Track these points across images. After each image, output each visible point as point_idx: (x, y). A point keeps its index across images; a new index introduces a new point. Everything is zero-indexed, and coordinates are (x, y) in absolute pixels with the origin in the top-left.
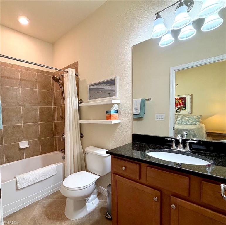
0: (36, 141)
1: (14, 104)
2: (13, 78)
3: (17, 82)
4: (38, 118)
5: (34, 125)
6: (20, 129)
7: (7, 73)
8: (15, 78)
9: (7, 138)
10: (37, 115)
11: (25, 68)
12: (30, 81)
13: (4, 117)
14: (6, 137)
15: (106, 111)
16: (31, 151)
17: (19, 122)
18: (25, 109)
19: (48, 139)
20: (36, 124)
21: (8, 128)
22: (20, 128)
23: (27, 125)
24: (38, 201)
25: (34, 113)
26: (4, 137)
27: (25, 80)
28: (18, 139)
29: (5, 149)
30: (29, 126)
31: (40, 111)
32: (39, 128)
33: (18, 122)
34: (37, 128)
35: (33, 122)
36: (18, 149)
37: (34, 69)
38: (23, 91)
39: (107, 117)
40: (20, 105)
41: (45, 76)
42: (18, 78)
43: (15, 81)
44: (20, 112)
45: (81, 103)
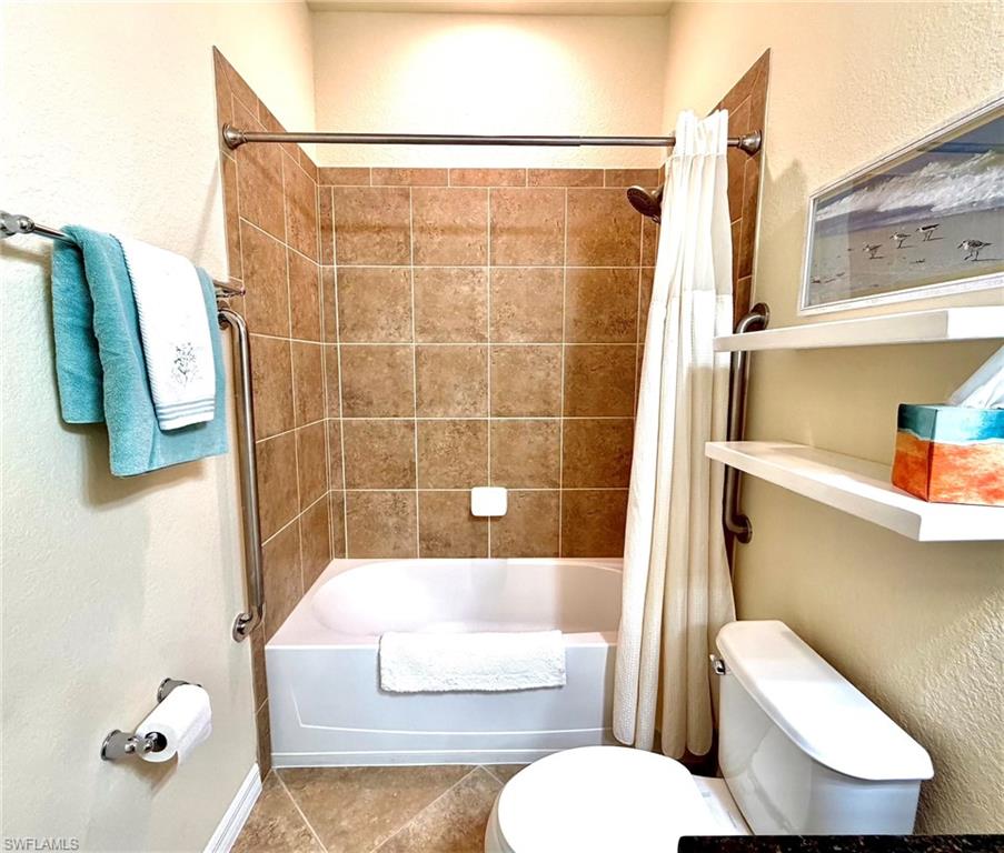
0: (541, 496)
1: (459, 339)
2: (462, 229)
3: (475, 244)
4: (559, 398)
5: (537, 426)
6: (477, 438)
7: (441, 213)
8: (469, 225)
9: (431, 465)
10: (555, 383)
11: (516, 176)
12: (531, 231)
13: (423, 388)
14: (425, 463)
15: (903, 409)
16: (518, 534)
17: (476, 410)
18: (503, 354)
19: (603, 497)
20: (547, 423)
21: (436, 430)
22: (480, 435)
23: (505, 422)
24: (464, 770)
25: (541, 374)
26: (420, 460)
27: (509, 230)
28: (470, 477)
29: (420, 508)
30: (515, 426)
31: (568, 367)
32: (558, 443)
33: (472, 409)
34: (552, 439)
35: (532, 414)
36: (465, 514)
37: (556, 171)
38: (500, 278)
39: (901, 459)
40: (482, 338)
41: (611, 196)
42: (482, 223)
43: (469, 239)
44: (481, 371)
45: (758, 326)
